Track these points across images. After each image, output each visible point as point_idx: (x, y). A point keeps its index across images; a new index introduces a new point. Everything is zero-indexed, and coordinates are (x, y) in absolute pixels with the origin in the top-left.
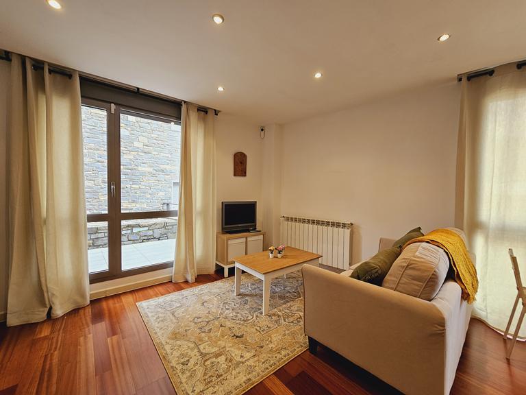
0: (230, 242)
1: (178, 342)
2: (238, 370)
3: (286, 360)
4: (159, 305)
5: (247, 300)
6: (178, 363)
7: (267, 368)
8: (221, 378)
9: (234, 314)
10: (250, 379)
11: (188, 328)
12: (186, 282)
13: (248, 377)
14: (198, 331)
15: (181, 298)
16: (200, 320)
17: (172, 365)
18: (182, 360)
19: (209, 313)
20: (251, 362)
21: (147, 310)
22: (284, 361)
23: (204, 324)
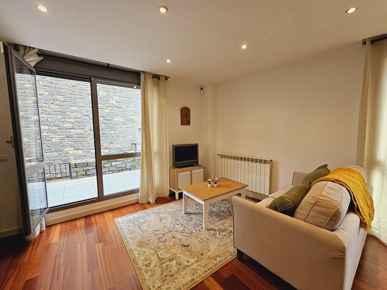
0: (179, 174)
1: (143, 249)
2: (185, 272)
3: (220, 265)
4: (130, 221)
5: (192, 218)
6: (144, 265)
7: (206, 271)
8: (173, 277)
9: (183, 228)
10: (194, 279)
11: (150, 239)
12: (149, 203)
13: (192, 277)
14: (157, 241)
15: (145, 215)
16: (158, 232)
17: (139, 266)
18: (146, 263)
19: (165, 227)
20: (194, 266)
21: (122, 225)
22: (219, 266)
23: (162, 235)
